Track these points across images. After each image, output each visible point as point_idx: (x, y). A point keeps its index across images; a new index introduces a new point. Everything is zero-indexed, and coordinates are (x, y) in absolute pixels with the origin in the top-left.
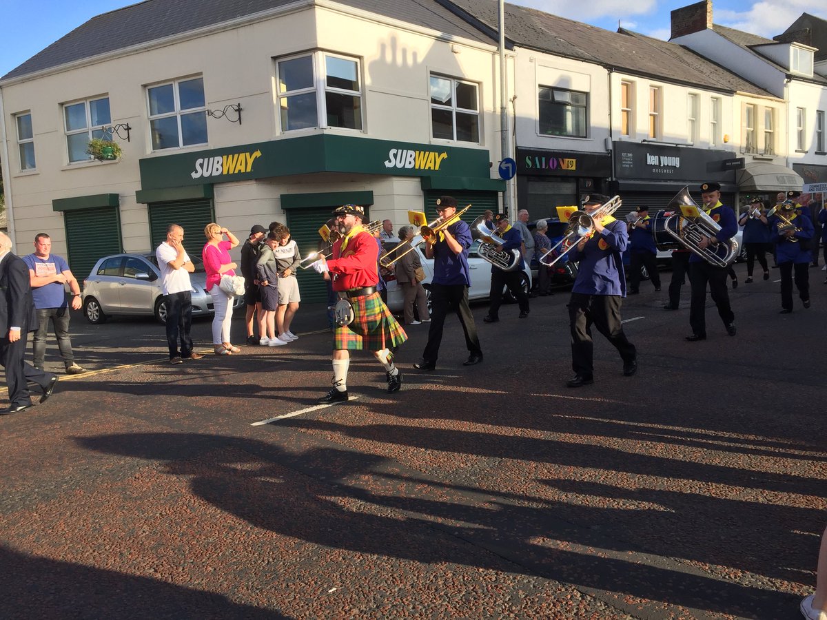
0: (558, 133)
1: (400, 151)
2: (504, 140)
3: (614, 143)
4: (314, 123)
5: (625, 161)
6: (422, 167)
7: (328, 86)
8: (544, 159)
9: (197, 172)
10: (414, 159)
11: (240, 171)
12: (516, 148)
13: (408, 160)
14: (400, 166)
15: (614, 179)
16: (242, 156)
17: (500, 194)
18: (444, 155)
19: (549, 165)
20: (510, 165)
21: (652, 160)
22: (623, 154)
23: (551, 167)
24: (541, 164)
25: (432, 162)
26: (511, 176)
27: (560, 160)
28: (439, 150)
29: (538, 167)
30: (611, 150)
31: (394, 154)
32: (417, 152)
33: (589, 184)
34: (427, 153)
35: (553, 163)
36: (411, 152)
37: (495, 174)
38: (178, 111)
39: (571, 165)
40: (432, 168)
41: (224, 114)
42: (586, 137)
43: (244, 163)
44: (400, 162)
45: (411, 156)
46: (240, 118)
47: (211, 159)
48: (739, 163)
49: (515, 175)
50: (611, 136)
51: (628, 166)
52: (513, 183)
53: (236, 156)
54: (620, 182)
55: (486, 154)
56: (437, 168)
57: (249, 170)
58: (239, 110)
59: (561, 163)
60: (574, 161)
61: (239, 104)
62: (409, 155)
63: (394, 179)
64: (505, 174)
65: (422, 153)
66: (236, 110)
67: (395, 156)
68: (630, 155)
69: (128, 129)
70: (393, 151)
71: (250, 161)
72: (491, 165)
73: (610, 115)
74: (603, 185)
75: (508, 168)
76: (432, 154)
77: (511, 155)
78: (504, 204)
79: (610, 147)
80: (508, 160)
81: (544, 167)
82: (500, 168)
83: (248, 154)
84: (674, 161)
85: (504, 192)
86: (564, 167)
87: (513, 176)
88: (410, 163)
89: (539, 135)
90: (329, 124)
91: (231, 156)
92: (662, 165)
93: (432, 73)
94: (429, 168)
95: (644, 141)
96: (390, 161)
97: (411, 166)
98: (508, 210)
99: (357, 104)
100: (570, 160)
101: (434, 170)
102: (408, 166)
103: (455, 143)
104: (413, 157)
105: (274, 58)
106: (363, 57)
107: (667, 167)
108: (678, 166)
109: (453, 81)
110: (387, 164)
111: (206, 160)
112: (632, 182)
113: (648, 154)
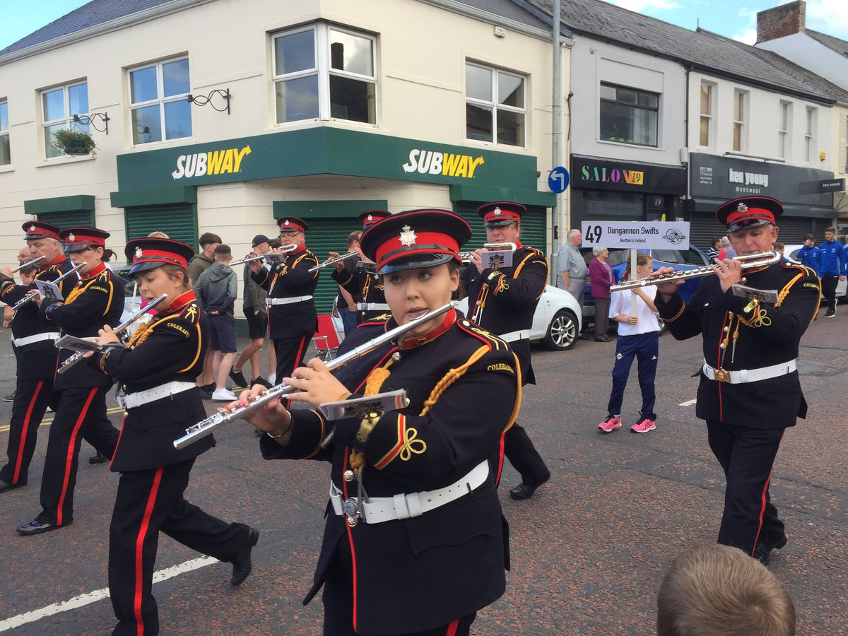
0: (622, 140)
1: (423, 153)
2: (555, 145)
3: (691, 155)
4: (314, 113)
5: (704, 176)
6: (451, 174)
7: (333, 67)
8: (604, 170)
9: (178, 171)
10: (442, 163)
11: (226, 171)
12: (571, 155)
13: (434, 164)
14: (422, 171)
15: (689, 198)
16: (229, 152)
17: (549, 210)
18: (480, 160)
19: (611, 178)
20: (562, 175)
21: (736, 176)
22: (702, 169)
23: (613, 180)
24: (600, 176)
25: (464, 168)
26: (562, 188)
27: (624, 171)
28: (474, 153)
29: (597, 179)
30: (687, 163)
31: (416, 156)
32: (446, 155)
33: (658, 202)
34: (458, 157)
35: (616, 175)
36: (437, 155)
37: (543, 186)
38: (161, 97)
39: (637, 178)
40: (464, 175)
41: (209, 100)
42: (656, 147)
43: (231, 161)
44: (424, 166)
45: (438, 159)
46: (228, 107)
47: (195, 156)
48: (839, 184)
49: (569, 187)
50: (687, 146)
51: (707, 183)
52: (565, 197)
53: (223, 152)
54: (697, 201)
55: (533, 160)
56: (470, 175)
57: (236, 170)
58: (228, 97)
59: (626, 175)
60: (642, 173)
61: (228, 90)
62: (434, 158)
63: (415, 186)
64: (555, 186)
65: (452, 156)
66: (224, 97)
67: (417, 158)
68: (710, 170)
69: (107, 119)
70: (414, 152)
71: (239, 159)
72: (538, 175)
73: (687, 121)
74: (675, 204)
75: (559, 179)
76: (465, 158)
77: (565, 163)
78: (553, 223)
79: (686, 159)
80: (560, 170)
81: (604, 180)
82: (550, 179)
83: (236, 151)
84: (762, 180)
85: (553, 208)
86: (629, 181)
87: (565, 187)
88: (436, 168)
89: (599, 141)
90: (333, 115)
91: (216, 153)
92: (747, 183)
93: (468, 60)
94: (461, 175)
95: (727, 153)
96: (410, 165)
97: (437, 172)
98: (558, 230)
99: (372, 93)
100: (637, 172)
101: (467, 178)
102: (433, 171)
103: (494, 146)
104: (440, 160)
105: (270, 33)
106: (379, 34)
107: (753, 186)
108: (766, 185)
109: (494, 71)
110: (406, 168)
111: (189, 157)
112: (711, 202)
113: (731, 170)
